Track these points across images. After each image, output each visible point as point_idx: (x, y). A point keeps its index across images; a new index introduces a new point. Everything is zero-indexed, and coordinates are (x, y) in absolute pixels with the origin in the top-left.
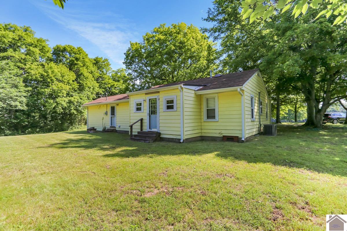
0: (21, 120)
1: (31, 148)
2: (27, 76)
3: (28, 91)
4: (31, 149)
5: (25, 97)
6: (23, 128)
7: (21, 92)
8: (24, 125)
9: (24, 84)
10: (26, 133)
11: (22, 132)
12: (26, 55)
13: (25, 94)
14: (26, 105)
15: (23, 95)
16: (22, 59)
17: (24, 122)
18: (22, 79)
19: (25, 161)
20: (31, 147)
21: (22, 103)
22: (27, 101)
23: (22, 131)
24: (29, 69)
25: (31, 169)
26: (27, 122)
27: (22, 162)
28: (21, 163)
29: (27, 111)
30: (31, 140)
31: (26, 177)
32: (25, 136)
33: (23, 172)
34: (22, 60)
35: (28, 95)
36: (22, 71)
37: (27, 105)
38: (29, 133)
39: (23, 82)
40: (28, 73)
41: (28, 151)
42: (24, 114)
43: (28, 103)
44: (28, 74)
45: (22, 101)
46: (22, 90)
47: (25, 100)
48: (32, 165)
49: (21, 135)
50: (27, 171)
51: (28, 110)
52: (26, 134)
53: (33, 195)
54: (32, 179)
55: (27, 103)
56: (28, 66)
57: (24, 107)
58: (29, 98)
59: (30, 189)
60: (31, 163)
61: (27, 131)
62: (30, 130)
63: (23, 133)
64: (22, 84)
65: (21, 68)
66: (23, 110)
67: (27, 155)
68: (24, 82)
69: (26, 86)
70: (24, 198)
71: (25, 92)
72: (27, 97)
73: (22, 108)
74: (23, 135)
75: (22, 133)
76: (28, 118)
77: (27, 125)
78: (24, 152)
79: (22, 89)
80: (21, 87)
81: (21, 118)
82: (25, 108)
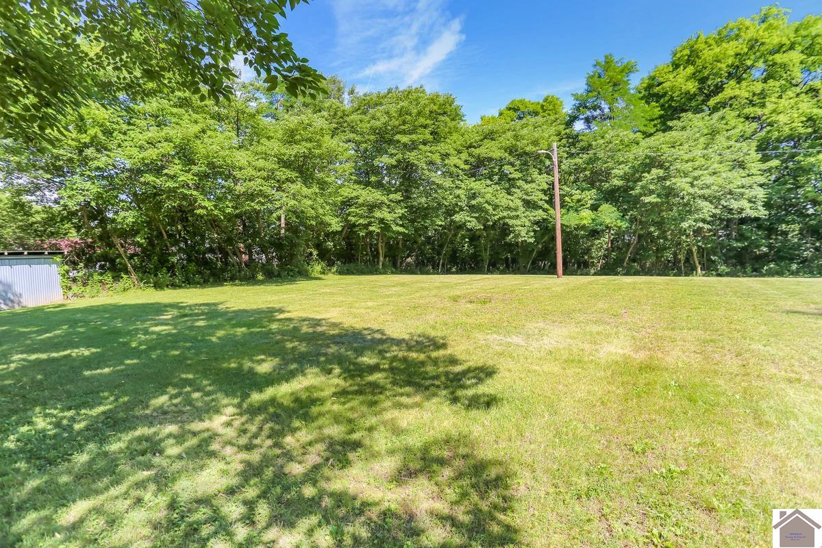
0: (752, 242)
1: (769, 311)
2: (768, 132)
3: (769, 170)
4: (771, 314)
5: (761, 185)
6: (757, 261)
7: (753, 175)
8: (758, 253)
9: (760, 156)
10: (762, 272)
11: (755, 270)
12: (765, 81)
13: (762, 180)
14: (763, 206)
15: (756, 183)
16: (754, 95)
17: (758, 247)
18: (754, 144)
19: (751, 339)
20: (771, 308)
21: (754, 202)
22: (766, 194)
23: (752, 268)
24: (771, 113)
25: (762, 360)
26: (766, 247)
27: (745, 339)
28: (743, 340)
29: (766, 220)
30: (772, 291)
31: (748, 374)
32: (758, 280)
33: (745, 363)
34: (755, 98)
35: (770, 180)
36: (755, 125)
37: (767, 205)
38: (771, 273)
39: (756, 151)
40: (771, 125)
41: (761, 315)
42: (759, 227)
43: (770, 199)
44: (769, 128)
45: (756, 198)
46: (754, 171)
47: (761, 193)
48: (768, 351)
49: (751, 277)
50: (752, 361)
51: (769, 217)
52: (763, 276)
53: (761, 424)
54: (762, 383)
55: (766, 200)
56: (770, 107)
57: (760, 211)
58: (772, 188)
59: (754, 404)
60: (765, 346)
61: (765, 268)
62: (772, 266)
63: (757, 272)
64: (756, 156)
65: (754, 118)
66: (757, 219)
67: (758, 325)
68: (760, 149)
69: (765, 159)
70: (740, 420)
71: (762, 175)
72: (768, 186)
73: (753, 214)
74: (756, 276)
75: (754, 273)
76: (768, 237)
77: (766, 255)
78: (753, 318)
79: (755, 166)
80: (753, 165)
81: (753, 238)
82: (762, 213)
